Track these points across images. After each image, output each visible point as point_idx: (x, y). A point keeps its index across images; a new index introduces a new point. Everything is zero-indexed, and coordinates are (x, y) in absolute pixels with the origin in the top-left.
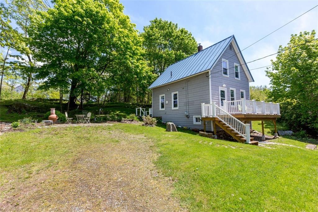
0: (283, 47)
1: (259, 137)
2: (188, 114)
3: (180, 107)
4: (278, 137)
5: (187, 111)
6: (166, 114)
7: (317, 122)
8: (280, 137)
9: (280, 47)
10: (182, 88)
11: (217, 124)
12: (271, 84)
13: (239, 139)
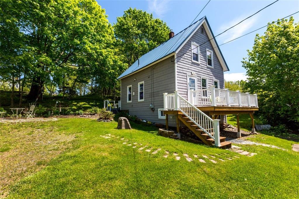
0: (260, 36)
1: (234, 132)
2: (153, 107)
3: (145, 99)
4: (256, 132)
5: (153, 103)
6: (133, 107)
7: (298, 116)
8: (258, 133)
9: (257, 35)
10: (148, 78)
11: (180, 118)
12: (247, 75)
13: (206, 140)
